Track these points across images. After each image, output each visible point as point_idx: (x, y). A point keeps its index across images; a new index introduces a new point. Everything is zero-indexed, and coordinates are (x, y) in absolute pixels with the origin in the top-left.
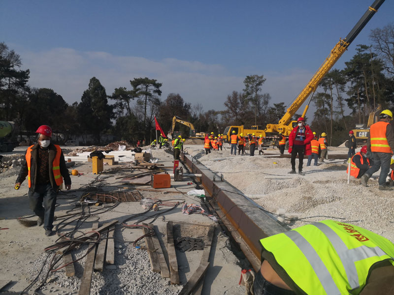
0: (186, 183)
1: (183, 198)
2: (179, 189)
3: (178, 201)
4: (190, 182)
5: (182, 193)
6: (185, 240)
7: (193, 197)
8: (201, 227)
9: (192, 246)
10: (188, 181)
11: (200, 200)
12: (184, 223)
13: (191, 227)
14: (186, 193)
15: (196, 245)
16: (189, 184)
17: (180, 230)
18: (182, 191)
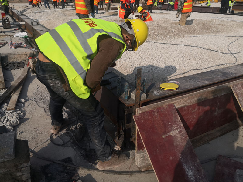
0: (13, 29)
1: (11, 39)
2: (7, 34)
3: (6, 41)
4: (16, 28)
5: (10, 36)
6: (10, 64)
7: (18, 38)
8: (24, 55)
9: (16, 67)
10: (14, 28)
11: (24, 39)
12: (10, 54)
13: (16, 56)
14: (13, 36)
15: (19, 66)
16: (15, 30)
17: (8, 58)
18: (10, 35)
